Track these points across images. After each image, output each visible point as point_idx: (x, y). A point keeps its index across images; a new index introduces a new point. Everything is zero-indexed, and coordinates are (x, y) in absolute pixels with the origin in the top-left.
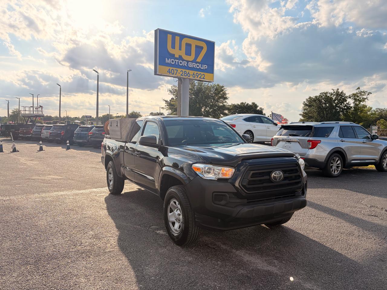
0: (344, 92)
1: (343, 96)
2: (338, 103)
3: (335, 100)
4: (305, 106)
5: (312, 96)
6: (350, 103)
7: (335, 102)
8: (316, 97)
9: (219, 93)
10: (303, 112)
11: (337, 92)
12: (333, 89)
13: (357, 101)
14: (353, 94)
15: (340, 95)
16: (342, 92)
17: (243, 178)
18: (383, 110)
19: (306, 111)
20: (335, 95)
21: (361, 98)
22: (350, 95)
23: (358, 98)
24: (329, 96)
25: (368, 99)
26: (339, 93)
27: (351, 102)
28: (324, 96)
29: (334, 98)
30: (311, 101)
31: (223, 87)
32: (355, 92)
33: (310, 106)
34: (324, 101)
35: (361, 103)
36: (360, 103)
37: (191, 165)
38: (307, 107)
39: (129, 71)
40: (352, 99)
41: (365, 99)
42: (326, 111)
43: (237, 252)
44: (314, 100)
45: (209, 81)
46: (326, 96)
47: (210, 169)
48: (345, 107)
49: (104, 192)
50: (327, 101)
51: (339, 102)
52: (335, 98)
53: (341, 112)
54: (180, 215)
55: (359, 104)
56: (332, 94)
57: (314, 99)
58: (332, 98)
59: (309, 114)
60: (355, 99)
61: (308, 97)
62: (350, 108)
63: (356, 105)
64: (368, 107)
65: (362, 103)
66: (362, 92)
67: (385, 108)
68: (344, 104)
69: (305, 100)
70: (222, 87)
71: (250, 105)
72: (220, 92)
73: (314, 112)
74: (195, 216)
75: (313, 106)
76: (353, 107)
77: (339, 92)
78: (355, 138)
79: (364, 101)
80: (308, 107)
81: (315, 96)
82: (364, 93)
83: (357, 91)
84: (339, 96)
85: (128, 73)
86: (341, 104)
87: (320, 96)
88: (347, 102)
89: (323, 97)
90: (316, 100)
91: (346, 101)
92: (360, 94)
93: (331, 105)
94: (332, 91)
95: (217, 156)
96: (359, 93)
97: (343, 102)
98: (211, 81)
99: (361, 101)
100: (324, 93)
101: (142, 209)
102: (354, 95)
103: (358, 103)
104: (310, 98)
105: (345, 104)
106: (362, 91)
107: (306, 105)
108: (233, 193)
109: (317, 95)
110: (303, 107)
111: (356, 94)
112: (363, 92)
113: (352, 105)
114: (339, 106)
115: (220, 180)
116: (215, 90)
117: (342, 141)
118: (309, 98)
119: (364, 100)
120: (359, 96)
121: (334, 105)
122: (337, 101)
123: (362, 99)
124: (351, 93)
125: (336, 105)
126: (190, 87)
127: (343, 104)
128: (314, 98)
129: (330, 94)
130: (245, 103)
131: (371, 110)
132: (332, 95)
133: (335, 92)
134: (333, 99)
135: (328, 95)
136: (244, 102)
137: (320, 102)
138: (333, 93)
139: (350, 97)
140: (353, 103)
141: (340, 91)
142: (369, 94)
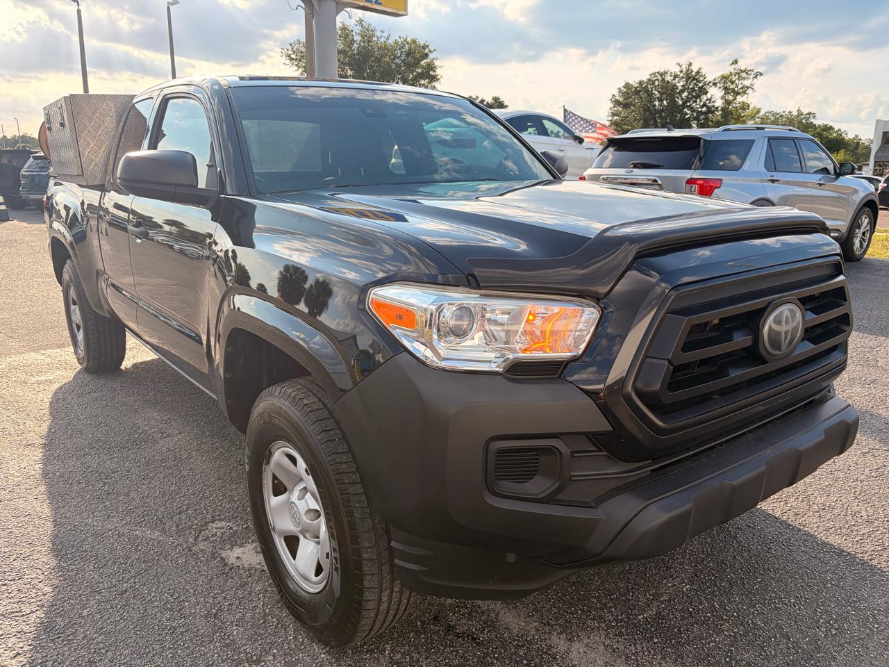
0: (703, 72)
1: (700, 82)
2: (688, 99)
3: (682, 91)
4: (614, 107)
5: (631, 83)
6: (715, 100)
7: (683, 95)
8: (641, 83)
9: (417, 64)
10: (611, 120)
11: (688, 70)
12: (679, 64)
13: (730, 93)
14: (723, 77)
15: (694, 79)
16: (698, 72)
17: (646, 357)
18: (781, 116)
19: (616, 118)
20: (683, 78)
21: (740, 87)
22: (715, 79)
23: (732, 87)
24: (668, 82)
25: (753, 89)
26: (693, 74)
27: (716, 95)
28: (658, 80)
29: (680, 85)
30: (628, 94)
31: (427, 46)
32: (726, 72)
33: (626, 106)
34: (659, 92)
35: (738, 97)
36: (735, 99)
37: (364, 290)
38: (620, 109)
39: (172, 4)
40: (720, 87)
41: (748, 87)
42: (660, 117)
43: (575, 646)
44: (637, 92)
45: (395, 11)
46: (663, 80)
47: (465, 311)
48: (702, 107)
49: (63, 366)
50: (664, 93)
51: (690, 96)
52: (683, 86)
53: (695, 119)
54: (319, 516)
55: (733, 101)
56: (675, 77)
57: (636, 88)
58: (675, 85)
59: (625, 124)
60: (726, 89)
61: (623, 84)
62: (714, 111)
63: (728, 103)
64: (751, 107)
65: (739, 99)
66: (742, 72)
67: (784, 112)
68: (700, 100)
69: (616, 92)
70: (425, 47)
71: (488, 103)
72: (419, 61)
73: (636, 120)
74: (393, 544)
75: (634, 106)
76: (719, 109)
77: (692, 72)
78: (802, 172)
79: (745, 92)
80: (623, 108)
81: (637, 80)
82: (747, 73)
83: (732, 69)
84: (692, 81)
85: (168, 8)
86: (696, 102)
87: (649, 80)
88: (709, 96)
89: (657, 83)
90: (640, 91)
91: (706, 93)
92: (737, 77)
93: (673, 103)
94: (677, 69)
95: (497, 240)
96: (737, 73)
97: (698, 96)
98: (400, 13)
99: (738, 93)
100: (658, 73)
101: (183, 435)
102: (725, 78)
103: (731, 98)
104: (627, 85)
105: (704, 100)
106: (743, 69)
107: (617, 103)
108: (593, 437)
109: (643, 79)
110: (611, 109)
111: (729, 76)
112: (745, 71)
113: (719, 103)
114: (690, 106)
115: (520, 371)
116: (408, 55)
117: (773, 181)
118: (624, 87)
119: (745, 90)
120: (735, 81)
121: (680, 102)
122: (685, 94)
123: (742, 88)
124: (718, 74)
125: (685, 103)
126: (340, 45)
127: (698, 100)
128: (637, 85)
129: (671, 76)
130: (477, 97)
131: (757, 116)
132: (677, 79)
133: (684, 70)
134: (677, 88)
135: (668, 78)
136: (474, 97)
137: (648, 95)
138: (679, 73)
139: (715, 84)
140: (722, 98)
141: (695, 69)
142: (756, 77)
